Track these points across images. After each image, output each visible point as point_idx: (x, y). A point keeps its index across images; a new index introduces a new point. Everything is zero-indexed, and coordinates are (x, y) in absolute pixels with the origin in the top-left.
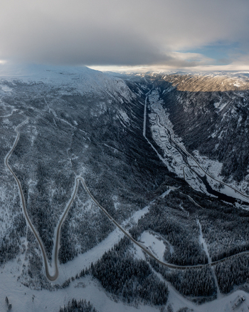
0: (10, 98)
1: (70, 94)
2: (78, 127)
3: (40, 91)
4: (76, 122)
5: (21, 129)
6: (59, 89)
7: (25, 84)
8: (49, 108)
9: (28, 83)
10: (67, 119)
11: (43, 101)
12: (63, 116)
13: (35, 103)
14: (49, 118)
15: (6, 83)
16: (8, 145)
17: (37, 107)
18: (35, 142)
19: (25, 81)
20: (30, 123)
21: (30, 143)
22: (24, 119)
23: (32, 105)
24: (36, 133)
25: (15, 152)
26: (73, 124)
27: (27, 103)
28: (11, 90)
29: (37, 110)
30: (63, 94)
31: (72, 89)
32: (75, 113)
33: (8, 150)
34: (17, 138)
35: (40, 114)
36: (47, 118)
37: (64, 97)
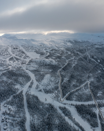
0: (69, 48)
1: (100, 47)
2: (99, 63)
3: (86, 45)
4: (99, 61)
5: (70, 61)
6: (95, 44)
7: (79, 42)
8: (87, 54)
9: (81, 41)
10: (95, 59)
11: (85, 50)
12: (93, 57)
13: (81, 51)
14: (86, 58)
15: (70, 41)
16: (61, 66)
17: (82, 53)
18: (74, 67)
19: (80, 40)
20: (75, 59)
21: (71, 67)
22: (72, 57)
23: (79, 52)
24: (76, 63)
25: (63, 69)
26: (97, 62)
27: (77, 51)
28: (71, 44)
29: (80, 54)
30: (97, 47)
31: (102, 45)
32: (100, 56)
33: (60, 68)
34: (66, 64)
35: (81, 55)
36: (84, 58)
37: (97, 49)
